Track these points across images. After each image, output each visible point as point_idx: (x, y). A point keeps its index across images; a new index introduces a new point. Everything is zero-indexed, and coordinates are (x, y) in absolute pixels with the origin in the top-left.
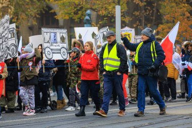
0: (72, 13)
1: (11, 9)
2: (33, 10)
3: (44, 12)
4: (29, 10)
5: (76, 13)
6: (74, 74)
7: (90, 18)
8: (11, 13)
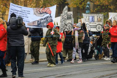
0: (78, 4)
1: (41, 2)
2: (55, 2)
3: (61, 3)
4: (52, 2)
5: (81, 4)
6: (107, 39)
7: (89, 6)
8: (42, 4)
